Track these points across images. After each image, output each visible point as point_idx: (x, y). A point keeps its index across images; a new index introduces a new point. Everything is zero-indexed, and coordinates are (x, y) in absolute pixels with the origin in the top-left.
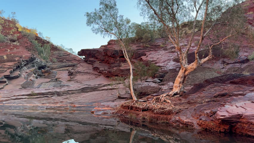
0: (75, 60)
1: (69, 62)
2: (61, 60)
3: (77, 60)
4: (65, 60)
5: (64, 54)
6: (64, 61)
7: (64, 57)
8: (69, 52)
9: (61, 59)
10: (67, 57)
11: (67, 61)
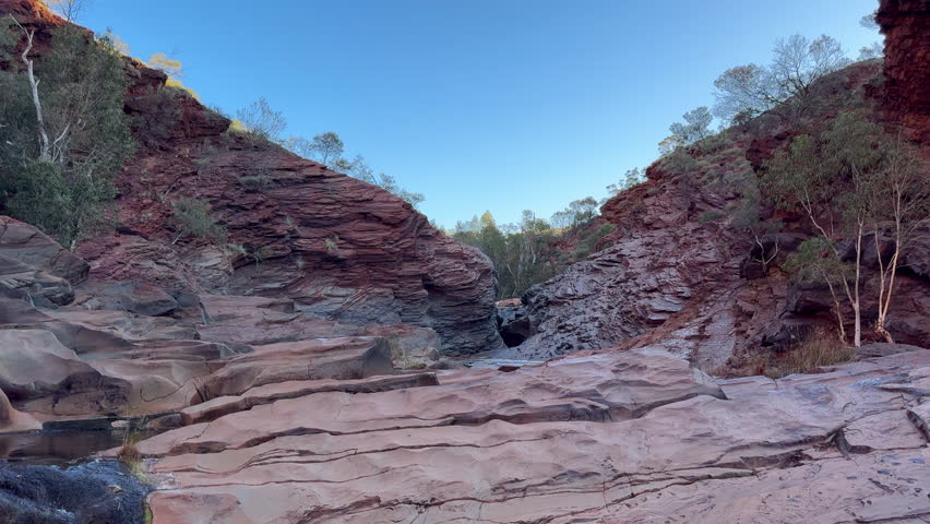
0: (365, 216)
1: (322, 232)
2: (255, 217)
3: (379, 219)
4: (289, 223)
5: (279, 175)
6: (280, 230)
7: (282, 192)
8: (317, 157)
9: (256, 207)
10: (307, 192)
11: (305, 223)
